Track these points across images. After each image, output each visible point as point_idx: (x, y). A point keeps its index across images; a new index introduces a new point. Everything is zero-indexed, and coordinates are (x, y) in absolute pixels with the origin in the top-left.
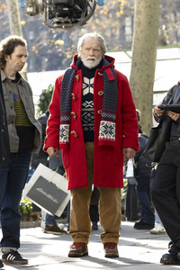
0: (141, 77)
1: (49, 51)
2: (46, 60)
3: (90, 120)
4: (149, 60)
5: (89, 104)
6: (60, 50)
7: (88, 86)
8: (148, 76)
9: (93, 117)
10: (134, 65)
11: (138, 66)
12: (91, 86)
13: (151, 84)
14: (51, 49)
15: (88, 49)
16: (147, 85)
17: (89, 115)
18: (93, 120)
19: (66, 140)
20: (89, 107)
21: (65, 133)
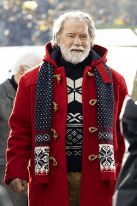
1: (12, 19)
2: (7, 32)
5: (75, 117)
6: (30, 17)
7: (72, 90)
9: (80, 137)
12: (77, 90)
14: (14, 14)
15: (72, 36)
17: (74, 133)
18: (79, 140)
19: (47, 170)
20: (75, 122)
21: (46, 159)
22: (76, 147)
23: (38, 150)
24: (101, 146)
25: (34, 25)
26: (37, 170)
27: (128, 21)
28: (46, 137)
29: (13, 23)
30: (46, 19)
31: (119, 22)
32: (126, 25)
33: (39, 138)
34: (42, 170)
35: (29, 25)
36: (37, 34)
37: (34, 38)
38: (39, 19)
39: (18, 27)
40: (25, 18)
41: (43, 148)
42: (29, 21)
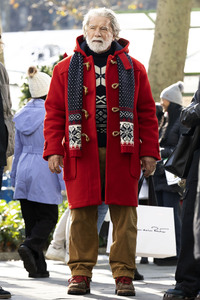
0: (167, 54)
1: (34, 6)
3: (101, 119)
4: (179, 30)
5: (101, 99)
6: (51, 4)
8: (177, 54)
9: (105, 116)
10: (158, 36)
11: (164, 39)
13: (181, 64)
15: (94, 28)
16: (175, 66)
17: (100, 113)
18: (105, 119)
19: (80, 145)
20: (101, 104)
21: (78, 136)
22: (102, 126)
23: (71, 128)
24: (122, 123)
25: (55, 10)
26: (71, 146)
27: (141, 5)
28: (78, 117)
29: (35, 9)
30: (66, 5)
31: (133, 6)
32: (139, 10)
33: (71, 117)
34: (75, 145)
35: (51, 11)
36: (58, 19)
37: (55, 23)
38: (59, 5)
39: (39, 13)
40: (46, 5)
41: (76, 126)
42: (50, 7)
